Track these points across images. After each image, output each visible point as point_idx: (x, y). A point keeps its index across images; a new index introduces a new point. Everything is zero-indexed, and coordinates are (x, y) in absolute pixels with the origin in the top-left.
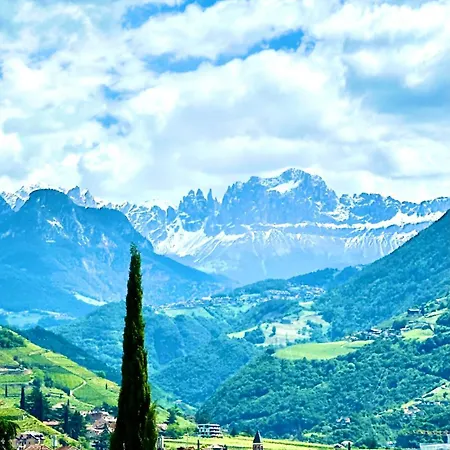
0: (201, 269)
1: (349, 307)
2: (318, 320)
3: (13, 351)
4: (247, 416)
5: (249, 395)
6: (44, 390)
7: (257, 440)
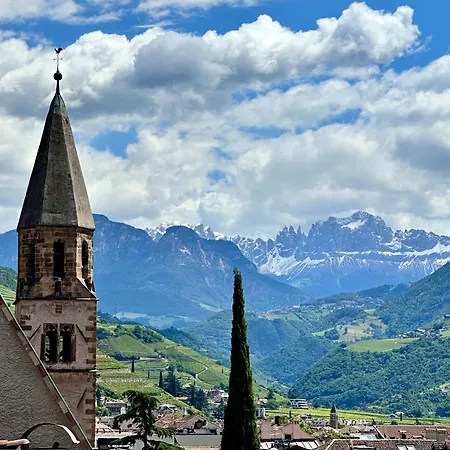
0: (293, 285)
1: (401, 314)
2: (379, 323)
3: (154, 345)
4: (326, 393)
5: (327, 378)
6: (176, 373)
7: (333, 411)
